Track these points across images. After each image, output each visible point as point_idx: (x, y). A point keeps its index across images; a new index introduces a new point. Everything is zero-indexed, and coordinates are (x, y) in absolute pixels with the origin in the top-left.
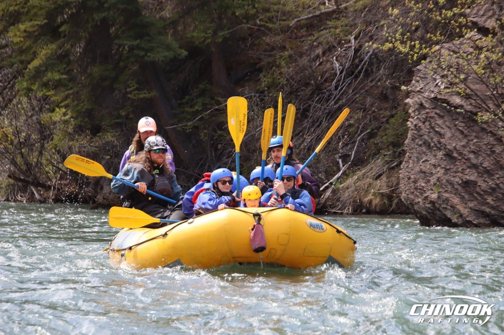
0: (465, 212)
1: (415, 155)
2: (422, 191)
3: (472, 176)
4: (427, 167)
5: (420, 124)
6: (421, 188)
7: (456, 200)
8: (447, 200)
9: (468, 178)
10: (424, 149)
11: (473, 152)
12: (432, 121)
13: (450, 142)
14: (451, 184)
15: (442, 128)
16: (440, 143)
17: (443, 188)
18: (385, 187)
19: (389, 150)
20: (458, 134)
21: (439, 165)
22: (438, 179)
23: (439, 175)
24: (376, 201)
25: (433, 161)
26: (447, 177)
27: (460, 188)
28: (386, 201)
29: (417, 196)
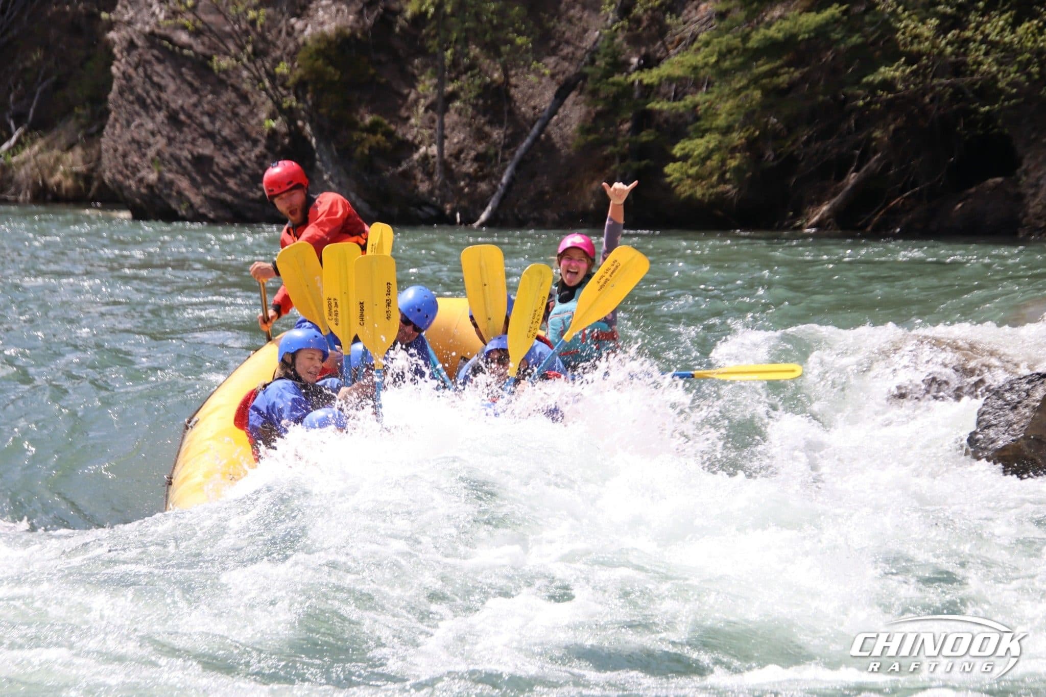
0: (197, 200)
1: (124, 116)
2: (135, 169)
3: (206, 148)
4: (142, 135)
5: (131, 71)
6: (133, 164)
7: (183, 183)
8: (171, 183)
9: (200, 151)
10: (137, 107)
11: (209, 115)
12: (147, 66)
13: (175, 97)
14: (178, 160)
15: (163, 77)
16: (159, 98)
17: (165, 166)
18: (80, 163)
19: (84, 108)
20: (185, 87)
21: (160, 132)
22: (159, 153)
23: (159, 146)
24: (68, 183)
25: (150, 126)
26: (170, 150)
27: (189, 166)
28: (82, 184)
29: (127, 177)
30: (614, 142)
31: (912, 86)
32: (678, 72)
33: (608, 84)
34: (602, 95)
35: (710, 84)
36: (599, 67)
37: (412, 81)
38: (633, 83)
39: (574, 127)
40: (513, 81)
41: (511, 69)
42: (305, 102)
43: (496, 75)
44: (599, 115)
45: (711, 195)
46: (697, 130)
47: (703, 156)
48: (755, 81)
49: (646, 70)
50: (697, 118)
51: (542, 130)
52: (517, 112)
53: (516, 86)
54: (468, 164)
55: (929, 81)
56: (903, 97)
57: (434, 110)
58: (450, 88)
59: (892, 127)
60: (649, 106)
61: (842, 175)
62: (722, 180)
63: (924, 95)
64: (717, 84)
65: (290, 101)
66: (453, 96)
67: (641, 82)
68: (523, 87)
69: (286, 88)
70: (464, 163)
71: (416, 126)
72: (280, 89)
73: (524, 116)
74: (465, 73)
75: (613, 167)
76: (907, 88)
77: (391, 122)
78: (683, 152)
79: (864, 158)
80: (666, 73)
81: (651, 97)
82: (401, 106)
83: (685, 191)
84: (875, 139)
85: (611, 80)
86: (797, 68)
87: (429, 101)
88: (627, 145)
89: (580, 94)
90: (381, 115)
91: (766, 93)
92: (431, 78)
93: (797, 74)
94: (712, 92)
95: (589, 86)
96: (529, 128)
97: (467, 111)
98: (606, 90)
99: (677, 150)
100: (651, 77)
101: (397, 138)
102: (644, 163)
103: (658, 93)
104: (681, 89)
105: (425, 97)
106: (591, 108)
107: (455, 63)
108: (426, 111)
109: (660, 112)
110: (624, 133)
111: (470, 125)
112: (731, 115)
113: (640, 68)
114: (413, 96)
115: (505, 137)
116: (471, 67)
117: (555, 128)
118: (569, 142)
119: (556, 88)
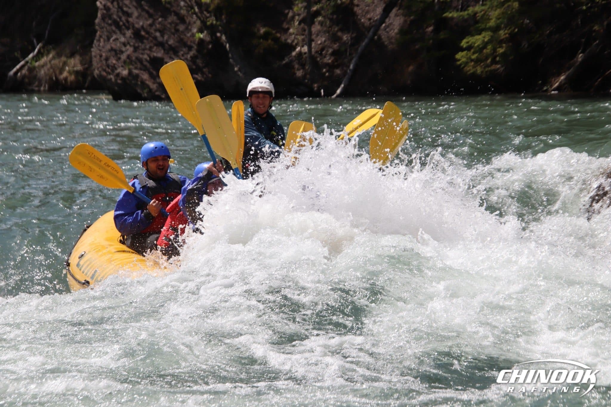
0: (154, 86)
1: (106, 33)
2: (114, 68)
3: (159, 53)
4: (117, 46)
5: (109, 4)
6: (112, 65)
7: (145, 76)
8: (137, 76)
9: (155, 54)
10: (114, 28)
11: (160, 31)
13: (138, 20)
14: (140, 61)
15: (129, 8)
16: (128, 22)
17: (133, 65)
18: (79, 65)
19: (80, 29)
20: (144, 14)
21: (129, 43)
22: (129, 57)
23: (128, 53)
24: (72, 78)
25: (123, 39)
26: (136, 55)
27: (148, 65)
28: (80, 78)
29: (109, 73)
30: (423, 40)
34: (414, 9)
37: (290, 5)
39: (396, 31)
42: (221, 20)
44: (412, 22)
45: (487, 72)
46: (477, 30)
47: (481, 46)
50: (477, 22)
51: (375, 34)
52: (359, 22)
53: (358, 6)
54: (328, 58)
57: (304, 23)
58: (315, 8)
59: (606, 23)
60: (445, 15)
61: (573, 56)
62: (494, 62)
65: (212, 20)
66: (317, 13)
68: (362, 6)
69: (209, 12)
70: (325, 57)
71: (293, 34)
72: (205, 13)
73: (363, 25)
75: (422, 56)
77: (277, 32)
78: (467, 45)
79: (588, 44)
81: (446, 9)
82: (283, 21)
83: (470, 70)
84: (595, 31)
87: (301, 17)
88: (431, 41)
89: (399, 9)
90: (270, 27)
91: (522, 4)
92: (302, 3)
94: (486, 5)
95: (405, 4)
96: (366, 33)
97: (326, 23)
98: (417, 6)
99: (464, 43)
101: (281, 42)
102: (442, 52)
103: (450, 7)
104: (465, 3)
105: (299, 15)
106: (407, 18)
108: (300, 24)
109: (453, 18)
110: (429, 33)
111: (328, 32)
112: (499, 19)
114: (290, 14)
115: (352, 39)
117: (384, 32)
118: (393, 41)
119: (384, 5)
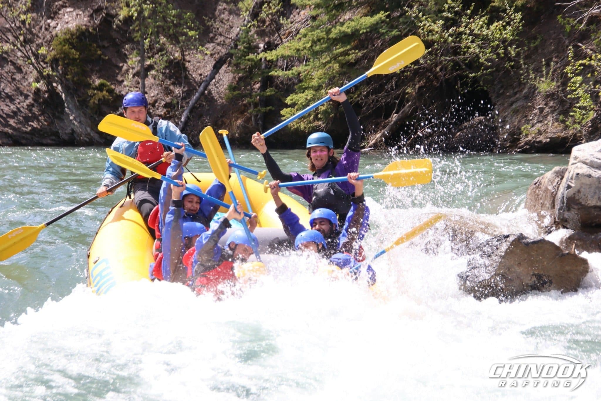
30: (250, 96)
31: (428, 61)
32: (288, 53)
33: (245, 60)
34: (242, 67)
35: (307, 60)
36: (240, 50)
37: (124, 58)
38: (261, 59)
39: (225, 86)
40: (187, 58)
41: (186, 51)
42: (58, 71)
43: (176, 55)
44: (240, 79)
45: (309, 128)
46: (300, 88)
47: (303, 104)
48: (335, 58)
49: (268, 52)
50: (300, 81)
51: (205, 88)
52: (190, 77)
53: (189, 62)
54: (160, 109)
55: (438, 58)
56: (424, 68)
57: (138, 76)
58: (148, 62)
59: (417, 86)
60: (270, 74)
61: (388, 115)
62: (316, 118)
63: (436, 66)
64: (311, 60)
65: (48, 71)
66: (150, 67)
67: (265, 58)
68: (194, 62)
69: (45, 63)
70: (158, 109)
71: (128, 86)
72: (42, 63)
73: (194, 80)
74: (158, 53)
75: (249, 111)
76: (426, 62)
77: (111, 84)
78: (291, 102)
79: (401, 105)
80: (281, 53)
81: (272, 68)
82: (118, 74)
83: (294, 125)
84: (408, 93)
85: (247, 57)
86: (360, 50)
87: (135, 71)
88: (258, 97)
89: (228, 66)
90: (105, 79)
91: (342, 66)
92: (136, 57)
93: (360, 54)
94: (309, 65)
95: (234, 61)
96: (197, 87)
97: (159, 76)
98: (245, 64)
99: (288, 101)
100: (271, 55)
101: (116, 94)
102: (268, 108)
103: (276, 65)
104: (290, 63)
105: (133, 68)
106: (235, 75)
107: (151, 47)
108: (134, 76)
109: (278, 77)
110: (256, 90)
111: (161, 86)
112: (320, 79)
113: (265, 50)
114: (125, 68)
115: (183, 93)
116: (161, 50)
117: (214, 88)
118: (222, 96)
119: (214, 62)
